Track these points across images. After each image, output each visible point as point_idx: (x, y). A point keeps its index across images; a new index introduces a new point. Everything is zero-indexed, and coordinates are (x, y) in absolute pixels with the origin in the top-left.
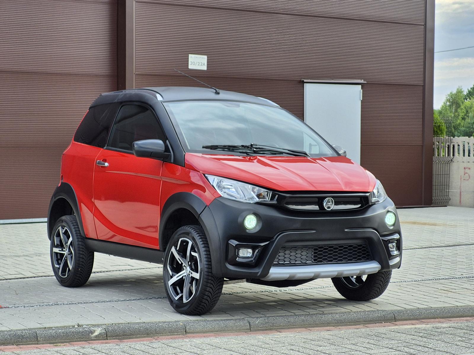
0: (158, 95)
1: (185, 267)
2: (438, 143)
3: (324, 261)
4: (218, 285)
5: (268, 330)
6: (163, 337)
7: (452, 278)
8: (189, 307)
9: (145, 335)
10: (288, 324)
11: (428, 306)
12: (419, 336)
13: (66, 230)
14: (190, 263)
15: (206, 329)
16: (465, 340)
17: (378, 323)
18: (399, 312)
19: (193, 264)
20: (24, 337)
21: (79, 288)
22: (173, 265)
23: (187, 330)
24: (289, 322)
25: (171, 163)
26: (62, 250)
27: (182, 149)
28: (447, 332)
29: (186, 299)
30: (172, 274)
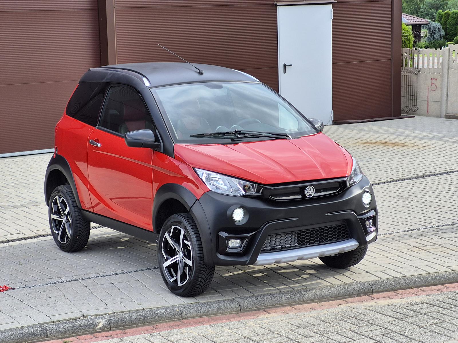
0: (144, 79)
1: (178, 252)
2: (406, 54)
3: (306, 244)
4: (210, 271)
5: (257, 310)
6: (162, 324)
7: (423, 228)
8: (184, 291)
9: (145, 324)
10: (275, 303)
11: (402, 274)
12: (395, 318)
13: (63, 199)
14: (182, 249)
15: (200, 314)
16: (438, 323)
17: (357, 296)
18: (377, 283)
19: (186, 251)
20: (36, 334)
21: (77, 253)
22: (167, 248)
23: (183, 315)
24: (275, 301)
25: (162, 153)
26: (60, 217)
27: (171, 140)
28: (421, 311)
29: (180, 283)
30: (166, 257)
